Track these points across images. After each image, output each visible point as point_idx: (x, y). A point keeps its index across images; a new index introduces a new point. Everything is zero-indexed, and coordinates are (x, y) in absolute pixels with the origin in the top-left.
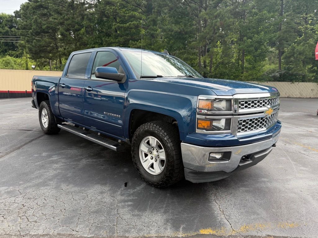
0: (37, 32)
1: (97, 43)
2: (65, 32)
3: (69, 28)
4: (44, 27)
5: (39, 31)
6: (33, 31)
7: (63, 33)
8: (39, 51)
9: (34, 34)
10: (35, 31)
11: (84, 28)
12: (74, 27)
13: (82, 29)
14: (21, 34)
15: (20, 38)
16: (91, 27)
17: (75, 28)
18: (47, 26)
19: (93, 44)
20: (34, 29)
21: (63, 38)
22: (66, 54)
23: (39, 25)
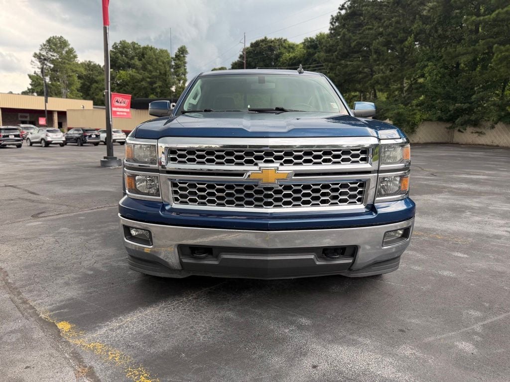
0: (344, 53)
1: (434, 57)
2: (381, 48)
3: (389, 39)
4: (353, 45)
5: (346, 51)
6: (338, 54)
7: (377, 49)
8: (343, 81)
9: (339, 57)
10: (340, 53)
11: (413, 35)
12: (397, 37)
13: (409, 38)
14: (324, 59)
15: (322, 66)
16: (425, 32)
17: (399, 37)
18: (357, 43)
19: (425, 61)
20: (340, 49)
21: (378, 57)
22: (379, 82)
23: (347, 42)
